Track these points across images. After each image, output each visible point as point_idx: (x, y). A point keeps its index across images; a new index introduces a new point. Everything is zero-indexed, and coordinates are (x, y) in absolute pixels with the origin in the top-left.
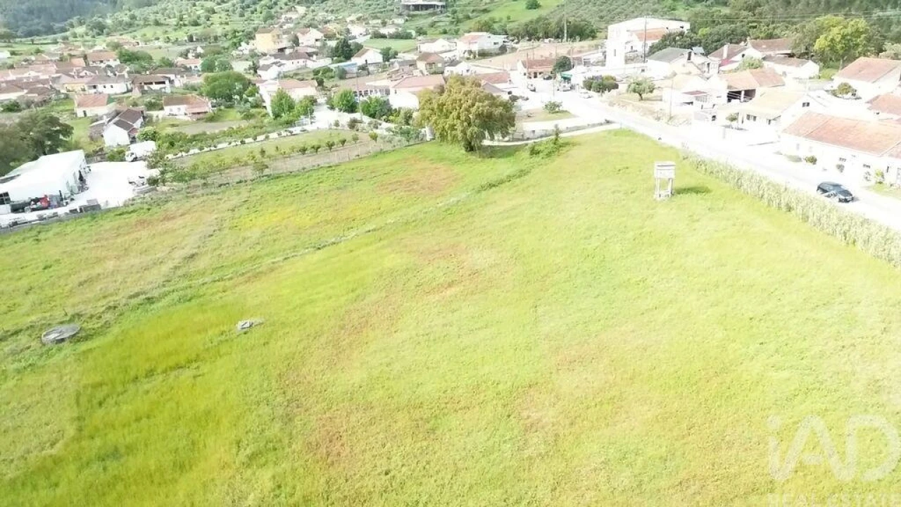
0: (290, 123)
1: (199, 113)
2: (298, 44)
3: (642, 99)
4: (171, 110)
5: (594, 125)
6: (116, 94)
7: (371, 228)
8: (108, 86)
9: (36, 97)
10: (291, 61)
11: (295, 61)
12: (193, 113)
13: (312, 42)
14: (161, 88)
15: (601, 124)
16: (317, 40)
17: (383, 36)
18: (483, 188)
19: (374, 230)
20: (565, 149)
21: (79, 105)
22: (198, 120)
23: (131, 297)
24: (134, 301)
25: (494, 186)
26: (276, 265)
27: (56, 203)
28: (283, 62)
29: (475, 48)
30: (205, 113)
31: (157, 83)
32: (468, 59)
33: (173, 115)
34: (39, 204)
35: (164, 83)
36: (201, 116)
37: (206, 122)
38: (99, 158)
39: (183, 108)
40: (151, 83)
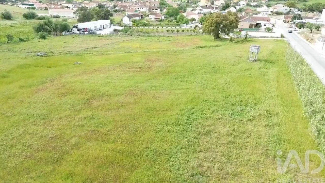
0: (179, 25)
1: (157, 18)
2: (213, 4)
3: (311, 32)
4: (151, 17)
5: (273, 37)
6: (143, 11)
7: (146, 51)
8: (142, 8)
9: (122, 9)
10: (205, 9)
11: (207, 10)
12: (156, 18)
13: (219, 5)
14: (156, 11)
15: (278, 37)
16: (221, 4)
17: (251, 6)
18: (197, 47)
19: (147, 52)
20: (247, 42)
21: (127, 11)
22: (156, 21)
23: (67, 52)
24: (68, 53)
25: (201, 47)
26: (109, 54)
27: (88, 31)
28: (203, 9)
29: (275, 11)
30: (159, 19)
31: (155, 9)
32: (270, 15)
33: (151, 18)
34: (84, 30)
35: (157, 10)
36: (157, 19)
37: (158, 22)
38: (117, 25)
39: (154, 16)
40: (154, 9)
